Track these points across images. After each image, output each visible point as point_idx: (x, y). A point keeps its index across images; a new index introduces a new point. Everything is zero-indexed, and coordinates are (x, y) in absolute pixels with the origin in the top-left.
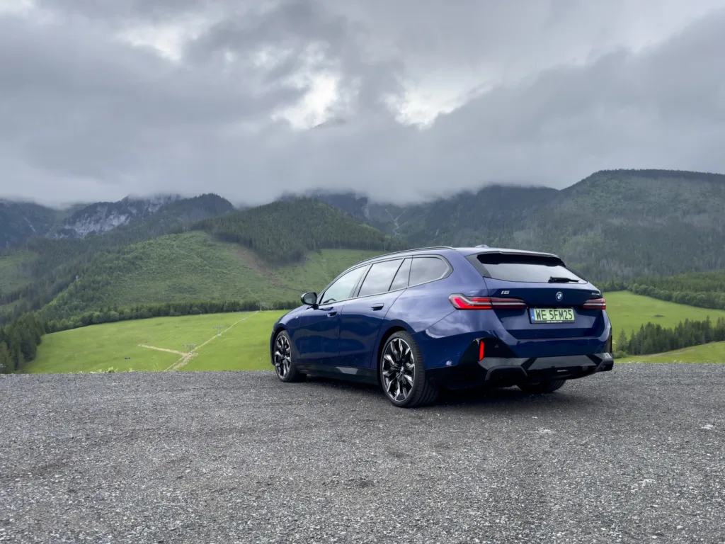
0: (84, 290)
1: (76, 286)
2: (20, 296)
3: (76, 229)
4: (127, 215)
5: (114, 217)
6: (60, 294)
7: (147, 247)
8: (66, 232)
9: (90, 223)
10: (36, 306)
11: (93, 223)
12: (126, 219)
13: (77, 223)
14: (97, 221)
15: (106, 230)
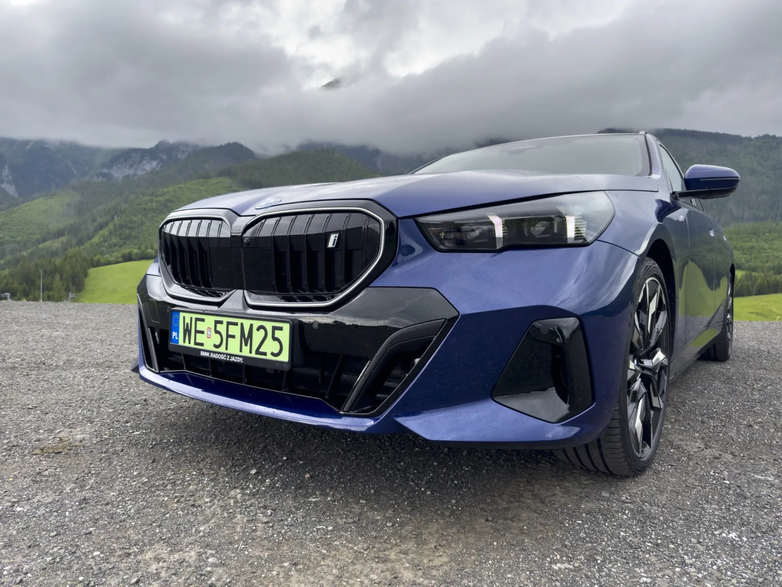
0: (122, 228)
1: (115, 226)
2: (66, 232)
3: (113, 173)
4: (158, 160)
5: (147, 163)
6: (101, 233)
7: (178, 190)
8: (104, 175)
9: (125, 167)
10: (80, 242)
11: (127, 167)
12: (158, 164)
13: (114, 167)
14: (131, 166)
15: (139, 174)
